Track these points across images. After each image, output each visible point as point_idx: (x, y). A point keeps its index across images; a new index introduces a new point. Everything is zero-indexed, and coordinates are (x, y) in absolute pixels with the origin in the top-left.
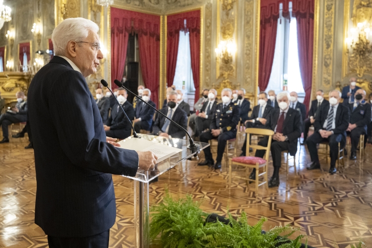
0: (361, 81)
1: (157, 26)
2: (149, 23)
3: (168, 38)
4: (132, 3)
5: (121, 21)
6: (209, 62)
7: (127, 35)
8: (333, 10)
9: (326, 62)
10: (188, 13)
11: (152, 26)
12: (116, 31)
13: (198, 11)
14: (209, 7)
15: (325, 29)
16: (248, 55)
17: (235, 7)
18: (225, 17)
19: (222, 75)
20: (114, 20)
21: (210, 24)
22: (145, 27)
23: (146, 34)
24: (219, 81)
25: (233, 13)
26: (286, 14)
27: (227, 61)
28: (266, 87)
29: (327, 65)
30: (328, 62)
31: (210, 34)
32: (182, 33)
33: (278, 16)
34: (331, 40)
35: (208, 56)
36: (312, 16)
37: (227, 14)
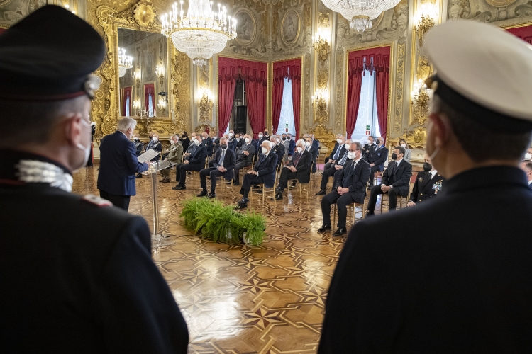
0: (422, 128)
1: (264, 72)
2: (256, 70)
3: (274, 84)
4: (239, 52)
5: (228, 69)
6: (308, 107)
7: (234, 81)
8: (403, 66)
9: (398, 111)
10: (291, 61)
11: (259, 73)
12: (223, 78)
13: (299, 60)
14: (308, 58)
15: (397, 83)
16: (339, 102)
17: (329, 58)
18: (321, 67)
19: (318, 119)
20: (222, 68)
21: (309, 72)
22: (252, 74)
23: (253, 80)
24: (316, 125)
25: (328, 63)
26: (368, 67)
27: (322, 107)
28: (352, 132)
29: (398, 114)
30: (399, 111)
31: (309, 82)
32: (286, 80)
33: (362, 69)
34: (401, 93)
35: (307, 102)
36: (388, 71)
37: (323, 65)
